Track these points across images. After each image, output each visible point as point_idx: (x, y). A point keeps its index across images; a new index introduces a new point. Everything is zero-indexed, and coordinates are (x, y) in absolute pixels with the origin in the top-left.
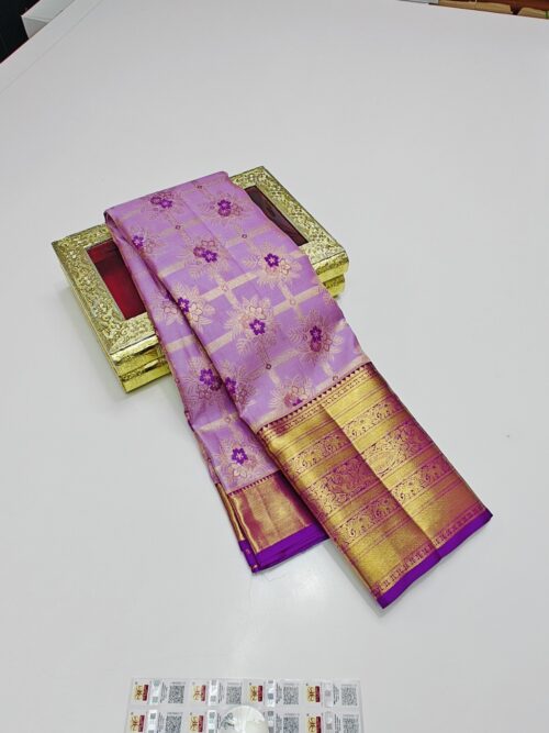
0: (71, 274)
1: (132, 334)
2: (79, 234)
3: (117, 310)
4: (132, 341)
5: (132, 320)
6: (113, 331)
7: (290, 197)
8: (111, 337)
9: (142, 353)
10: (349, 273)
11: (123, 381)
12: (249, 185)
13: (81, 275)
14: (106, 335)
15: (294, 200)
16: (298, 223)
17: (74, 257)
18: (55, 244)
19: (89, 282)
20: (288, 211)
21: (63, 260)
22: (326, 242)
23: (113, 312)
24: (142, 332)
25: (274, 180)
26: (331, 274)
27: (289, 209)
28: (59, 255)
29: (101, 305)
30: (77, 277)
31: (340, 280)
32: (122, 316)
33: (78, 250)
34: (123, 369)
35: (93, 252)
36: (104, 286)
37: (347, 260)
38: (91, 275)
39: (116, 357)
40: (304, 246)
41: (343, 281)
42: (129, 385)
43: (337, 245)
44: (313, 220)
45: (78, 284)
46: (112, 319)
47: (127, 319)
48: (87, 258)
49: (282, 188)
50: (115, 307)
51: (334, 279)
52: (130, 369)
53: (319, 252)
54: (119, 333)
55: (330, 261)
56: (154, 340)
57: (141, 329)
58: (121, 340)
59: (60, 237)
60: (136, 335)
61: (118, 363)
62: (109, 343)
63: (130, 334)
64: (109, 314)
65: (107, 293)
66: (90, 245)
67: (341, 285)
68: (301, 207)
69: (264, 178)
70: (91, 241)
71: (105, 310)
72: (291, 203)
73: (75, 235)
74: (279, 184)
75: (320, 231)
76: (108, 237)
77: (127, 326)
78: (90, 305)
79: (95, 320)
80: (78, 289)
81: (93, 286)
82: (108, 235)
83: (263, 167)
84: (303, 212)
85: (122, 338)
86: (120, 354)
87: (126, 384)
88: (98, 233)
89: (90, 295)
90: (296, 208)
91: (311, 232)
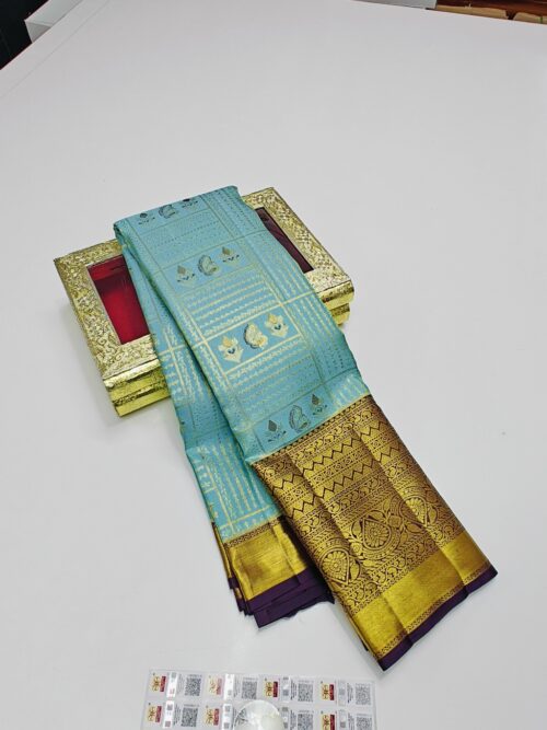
0: (71, 293)
1: (127, 360)
2: (82, 251)
3: (113, 334)
4: (126, 367)
5: (128, 345)
6: (108, 356)
7: (299, 222)
8: (105, 361)
9: (135, 379)
10: (354, 301)
11: (116, 405)
12: (255, 207)
13: (81, 295)
14: (100, 359)
15: (302, 224)
16: (304, 248)
17: (75, 275)
18: (57, 261)
20: (294, 236)
21: (63, 278)
22: (331, 271)
23: (110, 335)
24: (137, 358)
25: (281, 201)
26: (334, 304)
27: (297, 234)
28: (60, 272)
29: (98, 328)
30: (76, 296)
31: (345, 309)
32: (117, 340)
33: (79, 268)
34: (116, 395)
35: (94, 271)
36: (102, 307)
37: (352, 290)
38: (90, 296)
39: (108, 383)
40: (309, 274)
41: (348, 310)
42: (122, 410)
43: (343, 273)
44: (320, 246)
45: (77, 304)
46: (108, 342)
47: (123, 342)
48: (88, 277)
49: (291, 211)
50: (112, 331)
51: (339, 308)
52: (123, 395)
53: (323, 281)
54: (114, 358)
55: (335, 290)
56: (155, 363)
57: (137, 355)
58: (114, 366)
59: (62, 253)
61: (109, 389)
62: (102, 368)
63: (124, 359)
64: (106, 337)
65: (105, 315)
66: (92, 263)
67: (346, 314)
68: (309, 232)
69: (273, 200)
70: (93, 259)
71: (101, 332)
72: (299, 227)
73: (77, 253)
74: (287, 207)
75: (326, 258)
76: (111, 256)
77: (122, 351)
78: (86, 326)
79: (89, 343)
80: (76, 311)
81: (91, 307)
82: (110, 254)
83: (272, 189)
84: (310, 237)
85: (117, 363)
86: (114, 379)
87: (119, 408)
88: (101, 252)
89: (87, 316)
90: (303, 232)
91: (317, 259)
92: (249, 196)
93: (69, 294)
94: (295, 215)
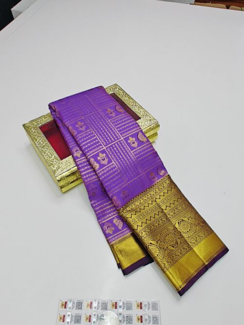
0: (33, 139)
2: (35, 120)
3: (57, 156)
4: (65, 170)
5: (64, 160)
6: (56, 166)
7: (130, 98)
8: (55, 169)
9: (69, 175)
10: (159, 131)
11: (61, 188)
12: (111, 93)
13: (38, 140)
14: (53, 168)
15: (132, 99)
16: (135, 109)
17: (34, 131)
18: (24, 125)
19: (42, 143)
20: (130, 104)
21: (28, 133)
22: (149, 118)
23: (55, 157)
24: (69, 165)
25: (122, 90)
26: (152, 132)
28: (26, 130)
29: (49, 154)
30: (36, 140)
31: (156, 134)
32: (59, 159)
33: (35, 128)
34: (62, 183)
35: (42, 128)
36: (49, 144)
37: (159, 126)
38: (42, 140)
39: (58, 178)
40: (139, 120)
42: (64, 190)
43: (154, 119)
44: (142, 108)
45: (37, 144)
46: (55, 160)
47: (62, 159)
48: (40, 131)
49: (126, 93)
50: (55, 155)
51: (153, 134)
52: (64, 183)
53: (146, 123)
54: (59, 167)
55: (152, 127)
56: (75, 169)
58: (60, 170)
59: (26, 122)
60: (67, 167)
61: (59, 181)
62: (54, 172)
63: (64, 167)
64: (53, 157)
65: (51, 148)
66: (40, 125)
67: (156, 136)
68: (136, 102)
69: (118, 89)
70: (40, 123)
71: (51, 156)
73: (33, 121)
74: (124, 91)
75: (146, 113)
76: (49, 121)
77: (62, 163)
78: (43, 154)
79: (47, 161)
80: (36, 146)
81: (44, 145)
82: (49, 119)
83: (116, 84)
84: (137, 104)
86: (60, 176)
88: (44, 119)
89: (43, 149)
90: (133, 102)
91: (141, 114)
92: (107, 88)
93: (33, 140)
94: (128, 95)
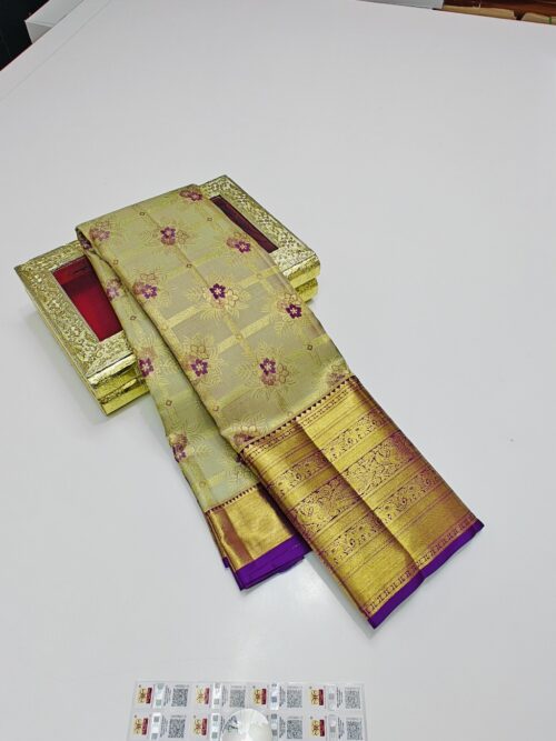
0: (38, 299)
1: (108, 355)
2: (43, 256)
3: (90, 332)
4: (108, 362)
5: (106, 341)
6: (88, 354)
7: (256, 204)
8: (86, 360)
9: (120, 373)
10: (321, 276)
11: (103, 403)
12: (213, 195)
13: (49, 299)
14: (81, 358)
15: (260, 207)
16: (266, 230)
17: (40, 280)
18: (18, 269)
19: (58, 305)
20: (255, 219)
21: (28, 284)
22: (295, 247)
23: (86, 335)
24: (118, 352)
25: (238, 188)
26: (304, 279)
27: (257, 216)
28: (23, 280)
29: (73, 328)
30: (45, 301)
31: (312, 283)
32: (95, 338)
33: (42, 273)
34: (102, 392)
35: (59, 274)
36: (74, 309)
37: (318, 264)
38: (59, 298)
39: (93, 380)
40: (275, 253)
41: (316, 284)
42: (109, 407)
43: (308, 249)
44: (282, 226)
45: (46, 308)
46: (86, 341)
47: (101, 339)
48: (54, 280)
49: (247, 196)
50: (87, 329)
51: (307, 283)
52: (108, 391)
53: (290, 258)
54: (94, 356)
55: (302, 266)
56: (130, 360)
57: (116, 350)
58: (96, 363)
59: (22, 261)
60: (112, 356)
61: (95, 386)
62: (85, 366)
63: (105, 355)
64: (82, 336)
65: (77, 315)
66: (55, 267)
67: (315, 288)
68: (268, 213)
69: (228, 187)
70: (56, 263)
71: (77, 332)
72: (257, 210)
73: (39, 258)
74: (244, 192)
75: (289, 236)
76: (74, 258)
77: (101, 348)
78: (61, 329)
79: (68, 344)
80: (46, 314)
81: (62, 309)
82: (74, 255)
83: (226, 176)
84: (270, 218)
85: (98, 360)
86: (97, 376)
87: (106, 406)
88: (63, 255)
89: (59, 319)
90: (263, 215)
91: (280, 239)
92: (204, 185)
94: (252, 199)
